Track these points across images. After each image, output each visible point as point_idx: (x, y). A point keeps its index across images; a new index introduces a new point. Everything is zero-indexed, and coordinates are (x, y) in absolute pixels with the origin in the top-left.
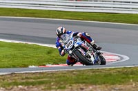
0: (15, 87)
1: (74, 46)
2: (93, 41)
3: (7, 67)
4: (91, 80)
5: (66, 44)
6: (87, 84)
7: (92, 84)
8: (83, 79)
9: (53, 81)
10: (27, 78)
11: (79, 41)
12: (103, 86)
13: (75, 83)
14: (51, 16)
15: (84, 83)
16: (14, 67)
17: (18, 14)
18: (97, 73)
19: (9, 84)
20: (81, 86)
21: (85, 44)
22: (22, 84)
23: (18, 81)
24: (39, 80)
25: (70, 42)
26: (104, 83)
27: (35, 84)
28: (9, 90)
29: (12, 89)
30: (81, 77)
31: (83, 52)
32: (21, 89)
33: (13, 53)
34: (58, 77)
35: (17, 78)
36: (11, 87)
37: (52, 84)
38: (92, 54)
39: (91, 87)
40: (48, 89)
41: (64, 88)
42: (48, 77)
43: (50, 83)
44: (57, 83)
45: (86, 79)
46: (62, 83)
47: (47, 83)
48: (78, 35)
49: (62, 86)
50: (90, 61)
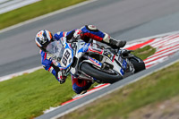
1: (75, 59)
2: (106, 36)
4: (158, 95)
5: (59, 59)
7: (161, 99)
8: (143, 98)
11: (81, 45)
15: (147, 103)
21: (94, 47)
25: (65, 53)
30: (138, 96)
31: (95, 63)
38: (113, 59)
39: (162, 107)
45: (149, 94)
50: (115, 74)
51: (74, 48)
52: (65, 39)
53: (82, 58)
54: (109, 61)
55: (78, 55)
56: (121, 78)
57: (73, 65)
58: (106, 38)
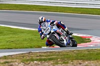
0: (32, 62)
1: (50, 32)
2: (66, 28)
3: (26, 48)
4: (87, 57)
5: (45, 30)
6: (84, 60)
7: (87, 60)
8: (81, 56)
9: (59, 58)
10: (40, 56)
11: (55, 28)
12: (95, 61)
13: (76, 59)
14: (59, 11)
15: (82, 59)
16: (31, 47)
17: (34, 9)
18: (91, 52)
19: (27, 60)
20: (80, 61)
21: (59, 31)
22: (36, 60)
23: (34, 58)
24: (49, 57)
26: (96, 60)
27: (47, 60)
28: (27, 64)
29: (29, 64)
30: (79, 55)
31: (58, 37)
32: (36, 64)
33: (30, 38)
34: (63, 55)
35: (33, 55)
36: (29, 62)
37: (59, 60)
38: (65, 38)
39: (87, 63)
40: (55, 64)
41: (67, 63)
42: (56, 55)
43: (57, 59)
44: (62, 59)
45: (83, 56)
46: (66, 59)
47: (55, 59)
48: (55, 23)
49: (66, 61)
50: (63, 44)
51: (52, 28)
52: (50, 23)
53: (53, 33)
54: (63, 38)
55: (52, 31)
56: (65, 47)
57: (49, 34)
58: (66, 29)
